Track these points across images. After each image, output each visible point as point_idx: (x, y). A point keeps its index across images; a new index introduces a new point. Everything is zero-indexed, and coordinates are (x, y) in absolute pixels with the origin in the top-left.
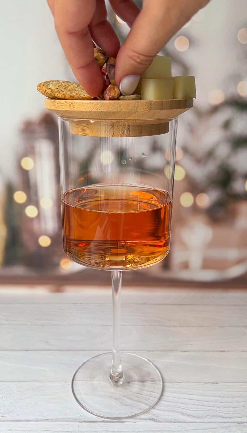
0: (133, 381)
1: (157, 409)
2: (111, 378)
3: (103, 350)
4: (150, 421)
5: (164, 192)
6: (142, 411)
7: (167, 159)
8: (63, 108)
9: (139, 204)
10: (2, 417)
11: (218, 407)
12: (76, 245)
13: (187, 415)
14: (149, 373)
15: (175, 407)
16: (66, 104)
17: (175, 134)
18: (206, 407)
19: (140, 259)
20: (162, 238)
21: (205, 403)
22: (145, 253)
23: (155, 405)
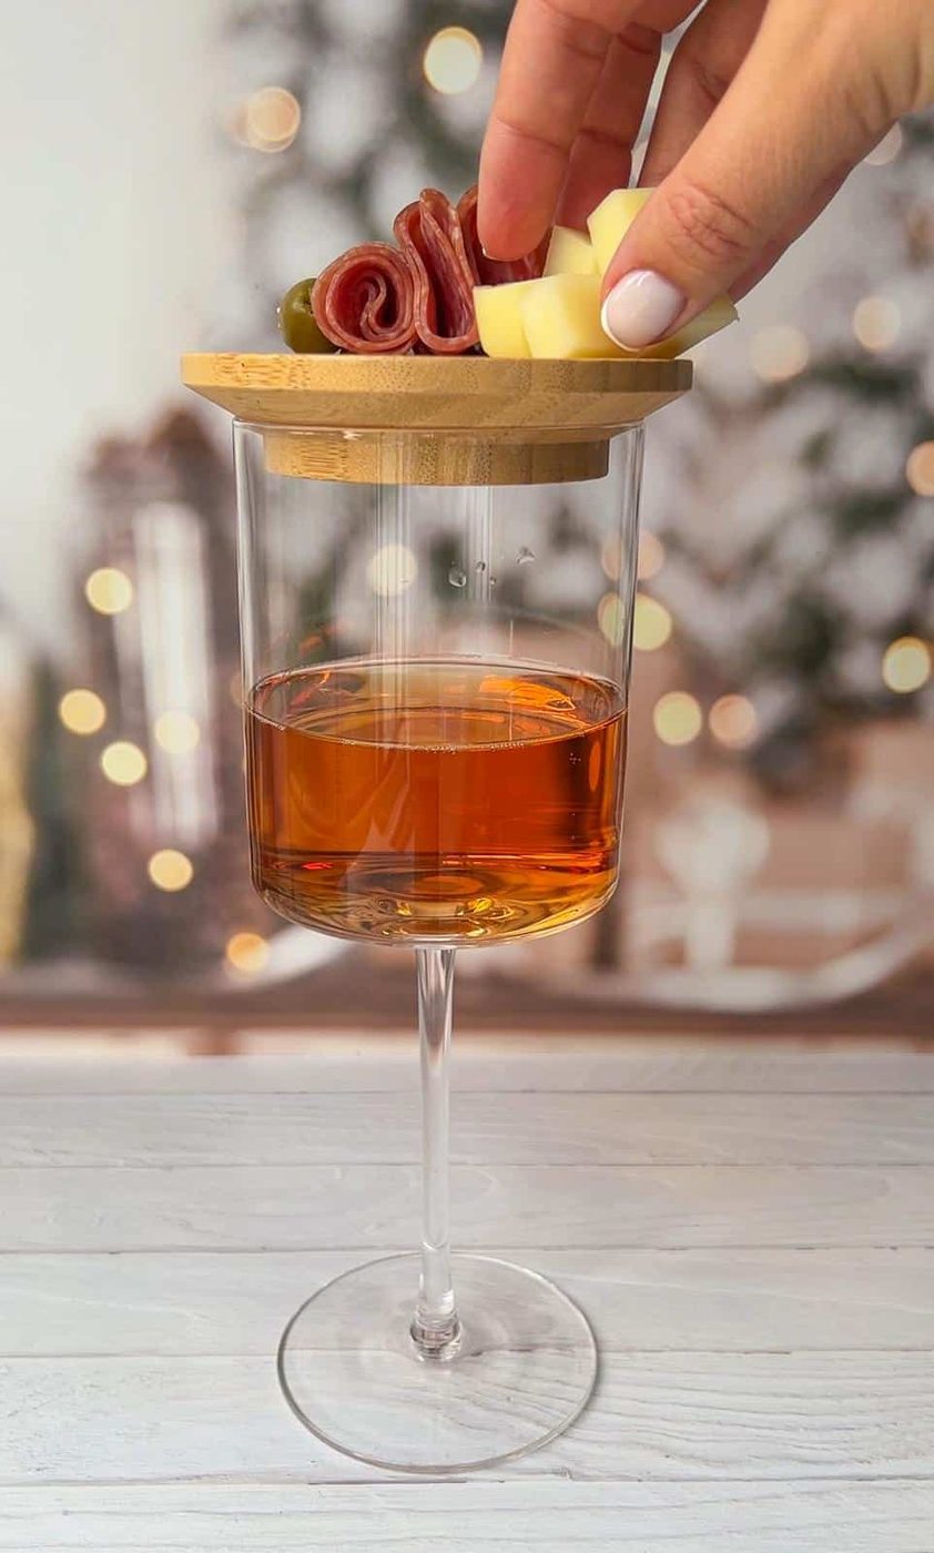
0: (490, 1349)
1: (577, 1439)
2: (415, 1339)
3: (386, 1248)
4: (552, 1476)
5: (595, 681)
6: (526, 1445)
7: (609, 573)
8: (264, 382)
9: (513, 721)
10: (38, 1470)
11: (788, 1428)
12: (298, 867)
13: (682, 1457)
14: (550, 1321)
15: (639, 1431)
16: (278, 367)
17: (633, 487)
18: (748, 1430)
19: (518, 911)
20: (591, 844)
21: (745, 1417)
22: (532, 889)
23: (571, 1425)
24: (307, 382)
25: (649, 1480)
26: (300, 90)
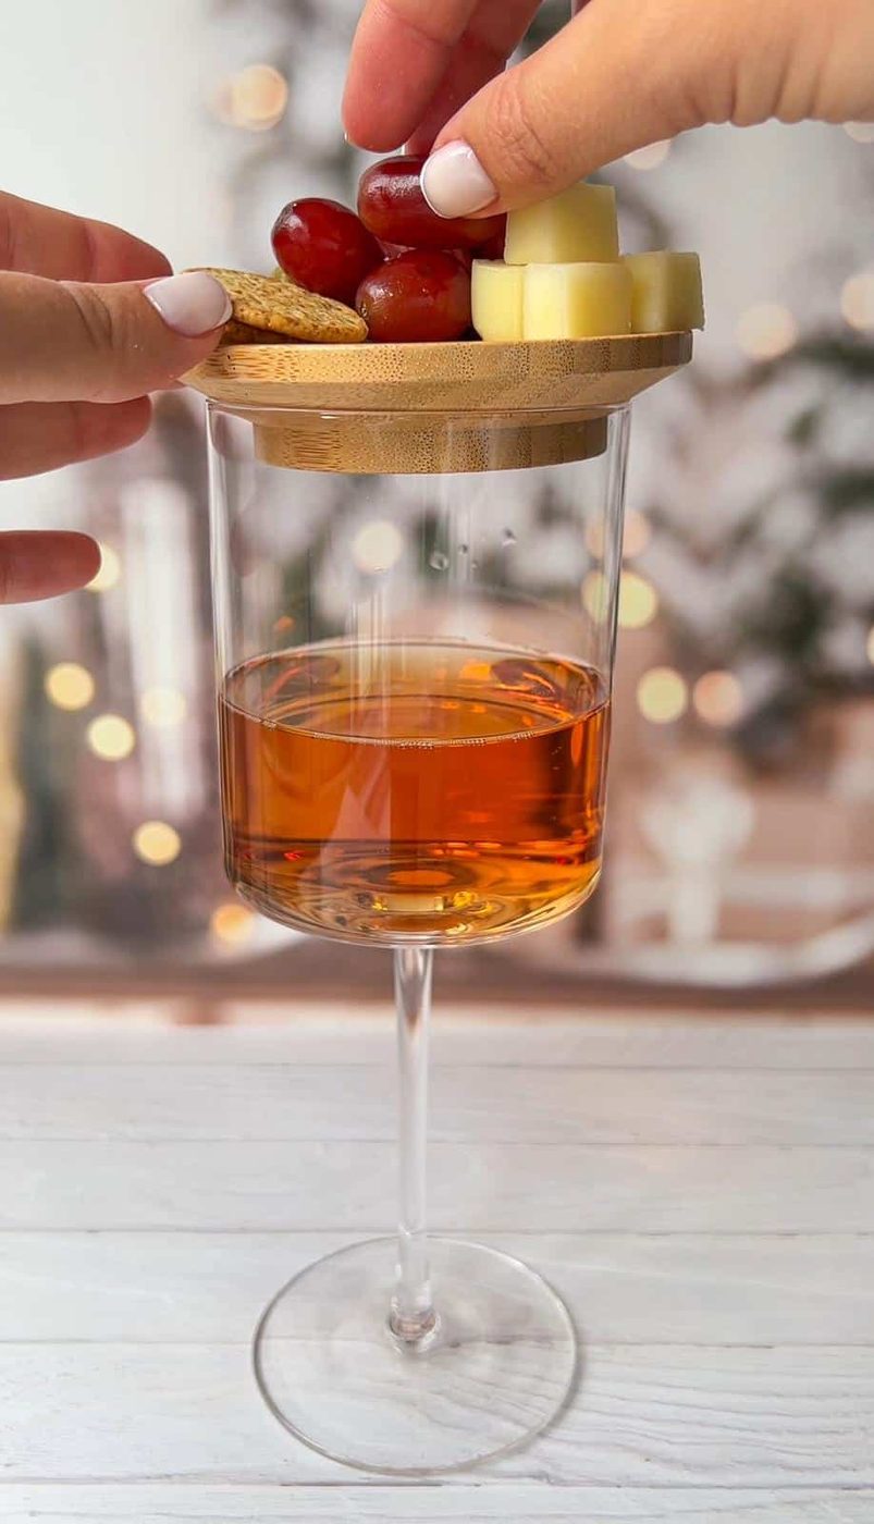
0: (469, 1340)
1: (557, 1441)
2: (392, 1330)
3: (365, 1231)
4: (528, 1480)
5: (580, 667)
6: (503, 1446)
7: (593, 551)
10: (7, 1465)
11: (771, 1431)
13: (663, 1460)
14: (528, 1312)
15: (619, 1432)
17: (619, 461)
18: (729, 1432)
19: (496, 906)
20: (574, 833)
21: (728, 1418)
22: (513, 884)
23: (550, 1425)
24: (296, 374)
25: (628, 1486)
26: (286, 68)
